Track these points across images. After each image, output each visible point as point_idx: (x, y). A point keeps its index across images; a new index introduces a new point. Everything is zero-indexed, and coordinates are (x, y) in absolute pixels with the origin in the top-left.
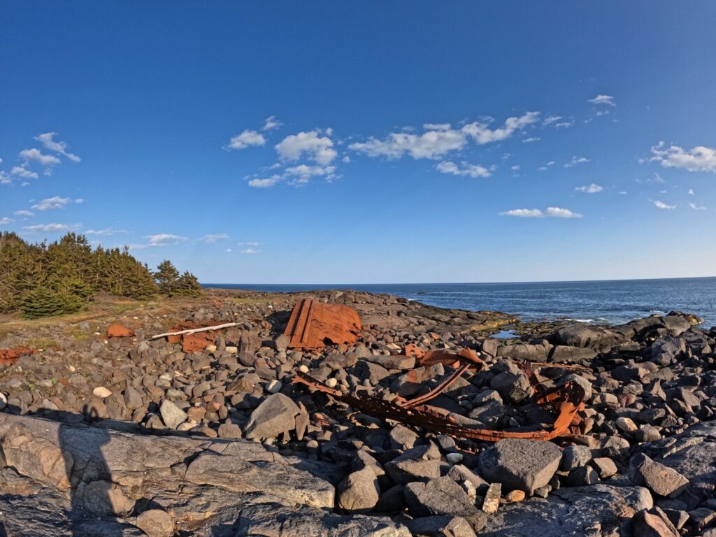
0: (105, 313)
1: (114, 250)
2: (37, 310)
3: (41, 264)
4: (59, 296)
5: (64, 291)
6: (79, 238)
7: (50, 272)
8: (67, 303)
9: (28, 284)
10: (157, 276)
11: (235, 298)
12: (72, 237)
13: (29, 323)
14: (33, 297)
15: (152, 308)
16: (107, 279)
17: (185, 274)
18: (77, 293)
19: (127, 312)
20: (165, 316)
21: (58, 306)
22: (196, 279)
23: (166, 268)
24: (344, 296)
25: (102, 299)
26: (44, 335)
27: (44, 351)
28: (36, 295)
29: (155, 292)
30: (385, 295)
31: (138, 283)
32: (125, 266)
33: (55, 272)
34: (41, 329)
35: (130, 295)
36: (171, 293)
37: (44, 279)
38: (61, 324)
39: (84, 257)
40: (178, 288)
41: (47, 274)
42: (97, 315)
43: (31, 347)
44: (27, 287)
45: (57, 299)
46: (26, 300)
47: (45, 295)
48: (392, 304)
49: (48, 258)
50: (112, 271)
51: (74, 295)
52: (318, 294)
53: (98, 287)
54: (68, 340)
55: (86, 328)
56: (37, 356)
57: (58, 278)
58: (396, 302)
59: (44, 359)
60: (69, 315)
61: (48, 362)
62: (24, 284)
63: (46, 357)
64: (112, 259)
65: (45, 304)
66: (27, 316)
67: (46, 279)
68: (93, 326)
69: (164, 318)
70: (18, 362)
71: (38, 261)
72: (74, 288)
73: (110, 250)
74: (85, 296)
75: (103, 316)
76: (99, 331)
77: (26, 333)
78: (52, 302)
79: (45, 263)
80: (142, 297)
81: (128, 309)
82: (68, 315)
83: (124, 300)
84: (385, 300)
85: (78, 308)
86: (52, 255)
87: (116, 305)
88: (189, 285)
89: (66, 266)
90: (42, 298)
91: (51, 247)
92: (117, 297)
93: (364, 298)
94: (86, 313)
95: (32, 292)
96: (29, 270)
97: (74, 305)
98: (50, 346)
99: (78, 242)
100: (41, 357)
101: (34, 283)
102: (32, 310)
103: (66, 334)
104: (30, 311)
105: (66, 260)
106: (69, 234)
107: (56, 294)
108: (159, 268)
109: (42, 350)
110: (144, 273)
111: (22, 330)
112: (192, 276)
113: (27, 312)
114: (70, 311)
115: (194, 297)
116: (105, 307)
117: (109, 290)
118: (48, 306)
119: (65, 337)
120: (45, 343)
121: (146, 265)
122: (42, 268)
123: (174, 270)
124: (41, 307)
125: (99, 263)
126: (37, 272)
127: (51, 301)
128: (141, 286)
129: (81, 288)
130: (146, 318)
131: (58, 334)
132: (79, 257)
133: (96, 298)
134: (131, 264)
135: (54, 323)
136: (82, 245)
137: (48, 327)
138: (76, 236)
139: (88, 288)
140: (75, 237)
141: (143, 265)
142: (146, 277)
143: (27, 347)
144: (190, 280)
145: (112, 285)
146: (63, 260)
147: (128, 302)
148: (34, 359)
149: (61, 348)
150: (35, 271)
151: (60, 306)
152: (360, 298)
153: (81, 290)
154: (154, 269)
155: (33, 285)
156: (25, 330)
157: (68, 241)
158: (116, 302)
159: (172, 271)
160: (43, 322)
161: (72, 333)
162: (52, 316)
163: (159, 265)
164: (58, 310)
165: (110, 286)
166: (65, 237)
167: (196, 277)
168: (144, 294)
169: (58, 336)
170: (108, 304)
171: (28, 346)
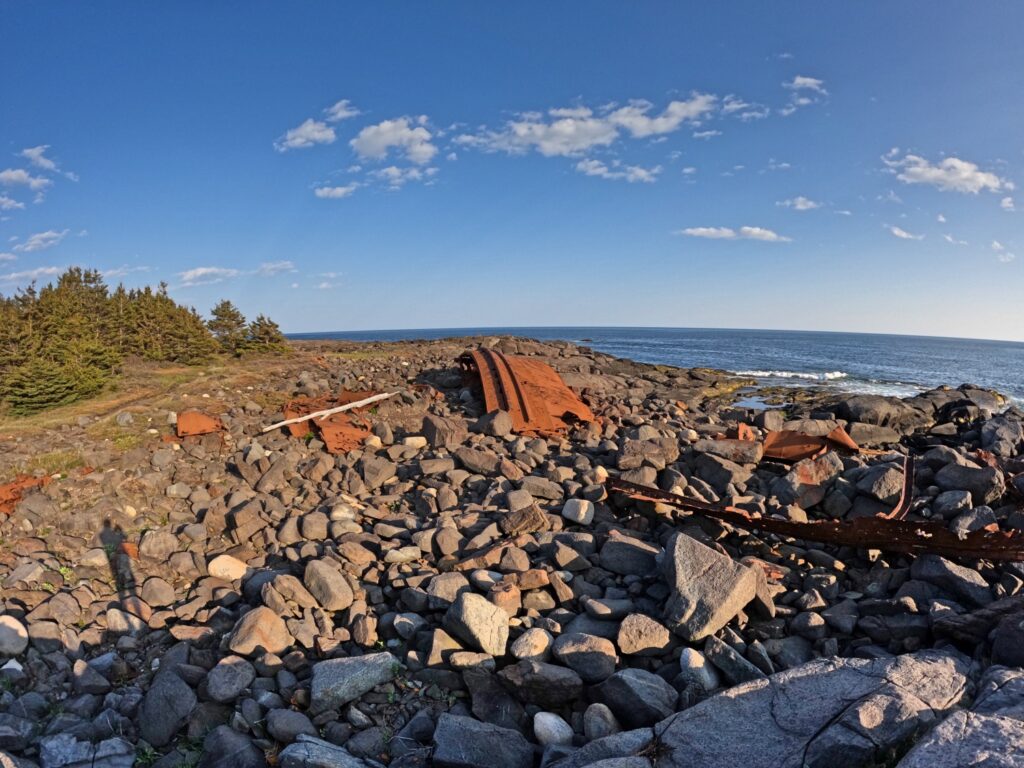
0: (148, 392)
1: (143, 291)
2: (35, 399)
3: (31, 322)
4: (67, 371)
5: (74, 362)
6: (87, 275)
7: (46, 332)
8: (81, 382)
9: (12, 358)
10: (212, 326)
11: (334, 352)
12: (76, 275)
13: (22, 424)
14: (24, 378)
15: (222, 377)
16: (136, 337)
17: (259, 320)
18: (94, 362)
19: (181, 386)
20: (249, 388)
21: (67, 388)
22: (277, 326)
23: (225, 313)
24: (501, 344)
25: (133, 369)
26: (56, 445)
27: (64, 476)
28: (29, 374)
29: (213, 351)
30: (561, 342)
31: (187, 338)
32: (163, 314)
33: (56, 333)
34: (48, 433)
35: (175, 358)
36: (238, 351)
37: (38, 345)
38: (82, 420)
39: (97, 304)
40: (249, 342)
41: (42, 337)
42: (134, 396)
43: (40, 472)
44: (11, 362)
45: (64, 377)
46: (13, 385)
47: (45, 372)
48: (572, 355)
49: (41, 311)
50: (143, 323)
51: (92, 366)
52: (461, 342)
53: (124, 350)
54: (101, 449)
55: (128, 422)
56: (54, 491)
57: (62, 342)
58: (577, 353)
59: (67, 494)
60: (89, 402)
61: (76, 500)
62: (7, 357)
63: (71, 489)
64: (143, 304)
65: (47, 387)
66: (18, 411)
67: (42, 346)
68: (139, 417)
69: (249, 391)
70: (21, 511)
71: (26, 318)
72: (90, 355)
73: (136, 290)
74: (107, 367)
75: (145, 397)
76: (152, 427)
77: (23, 445)
78: (57, 383)
79: (37, 319)
80: (195, 360)
81: (181, 382)
82: (85, 402)
83: (168, 367)
84: (562, 350)
85: (100, 387)
86: (47, 306)
87: (160, 375)
88: (266, 336)
89: (72, 320)
90: (39, 378)
91: (45, 293)
92: (156, 364)
93: (530, 347)
94: (115, 394)
95: (23, 369)
96: (13, 334)
97: (93, 383)
98: (70, 466)
99: (85, 281)
100: (61, 490)
101: (24, 354)
102: (26, 399)
103: (95, 438)
104: (22, 403)
105: (71, 310)
106: (70, 271)
107: (63, 368)
108: (214, 313)
109: (59, 476)
110: (194, 322)
111: (15, 440)
112: (270, 321)
113: (16, 404)
114: (88, 394)
115: (276, 355)
116: (142, 381)
117: (142, 354)
118: (52, 389)
119: (93, 444)
120: (62, 459)
121: (194, 310)
122: (34, 328)
123: (237, 315)
124: (40, 394)
125: (121, 312)
126: (26, 336)
127: (56, 380)
128: (192, 343)
129: (100, 354)
130: (221, 393)
131: (81, 440)
132: (89, 305)
133: (124, 368)
134: (171, 311)
135: (69, 420)
136: (92, 286)
137: (59, 428)
138: (83, 273)
139: (112, 353)
140: (80, 275)
141: (190, 311)
142: (198, 328)
143: (31, 475)
144: (266, 328)
145: (146, 345)
146: (66, 312)
147: (176, 370)
148: (49, 498)
149: (94, 467)
150: (23, 333)
151: (71, 388)
152: (525, 346)
153: (100, 357)
154: (207, 316)
155: (22, 358)
156: (19, 439)
157: (70, 282)
158: (157, 372)
159: (234, 316)
160: (48, 419)
161: (105, 434)
162: (60, 405)
163: (214, 308)
164: (68, 394)
165: (143, 347)
166: (64, 276)
167: (276, 323)
168: (197, 355)
169: (82, 444)
170: (145, 376)
171: (32, 471)
